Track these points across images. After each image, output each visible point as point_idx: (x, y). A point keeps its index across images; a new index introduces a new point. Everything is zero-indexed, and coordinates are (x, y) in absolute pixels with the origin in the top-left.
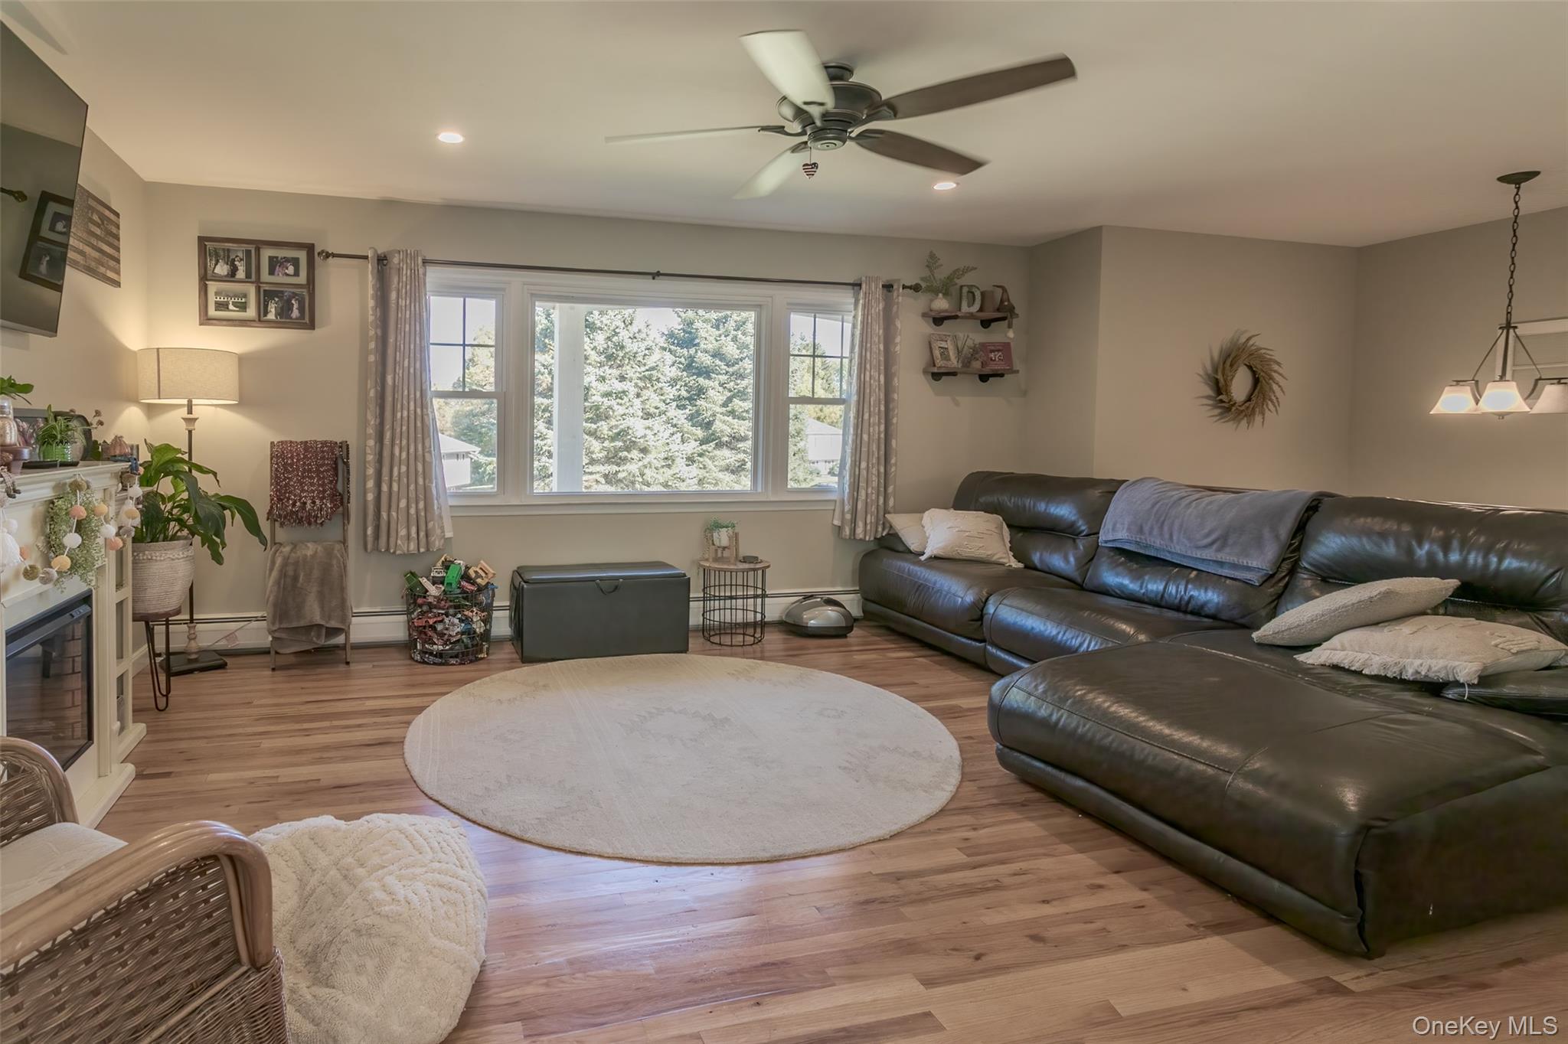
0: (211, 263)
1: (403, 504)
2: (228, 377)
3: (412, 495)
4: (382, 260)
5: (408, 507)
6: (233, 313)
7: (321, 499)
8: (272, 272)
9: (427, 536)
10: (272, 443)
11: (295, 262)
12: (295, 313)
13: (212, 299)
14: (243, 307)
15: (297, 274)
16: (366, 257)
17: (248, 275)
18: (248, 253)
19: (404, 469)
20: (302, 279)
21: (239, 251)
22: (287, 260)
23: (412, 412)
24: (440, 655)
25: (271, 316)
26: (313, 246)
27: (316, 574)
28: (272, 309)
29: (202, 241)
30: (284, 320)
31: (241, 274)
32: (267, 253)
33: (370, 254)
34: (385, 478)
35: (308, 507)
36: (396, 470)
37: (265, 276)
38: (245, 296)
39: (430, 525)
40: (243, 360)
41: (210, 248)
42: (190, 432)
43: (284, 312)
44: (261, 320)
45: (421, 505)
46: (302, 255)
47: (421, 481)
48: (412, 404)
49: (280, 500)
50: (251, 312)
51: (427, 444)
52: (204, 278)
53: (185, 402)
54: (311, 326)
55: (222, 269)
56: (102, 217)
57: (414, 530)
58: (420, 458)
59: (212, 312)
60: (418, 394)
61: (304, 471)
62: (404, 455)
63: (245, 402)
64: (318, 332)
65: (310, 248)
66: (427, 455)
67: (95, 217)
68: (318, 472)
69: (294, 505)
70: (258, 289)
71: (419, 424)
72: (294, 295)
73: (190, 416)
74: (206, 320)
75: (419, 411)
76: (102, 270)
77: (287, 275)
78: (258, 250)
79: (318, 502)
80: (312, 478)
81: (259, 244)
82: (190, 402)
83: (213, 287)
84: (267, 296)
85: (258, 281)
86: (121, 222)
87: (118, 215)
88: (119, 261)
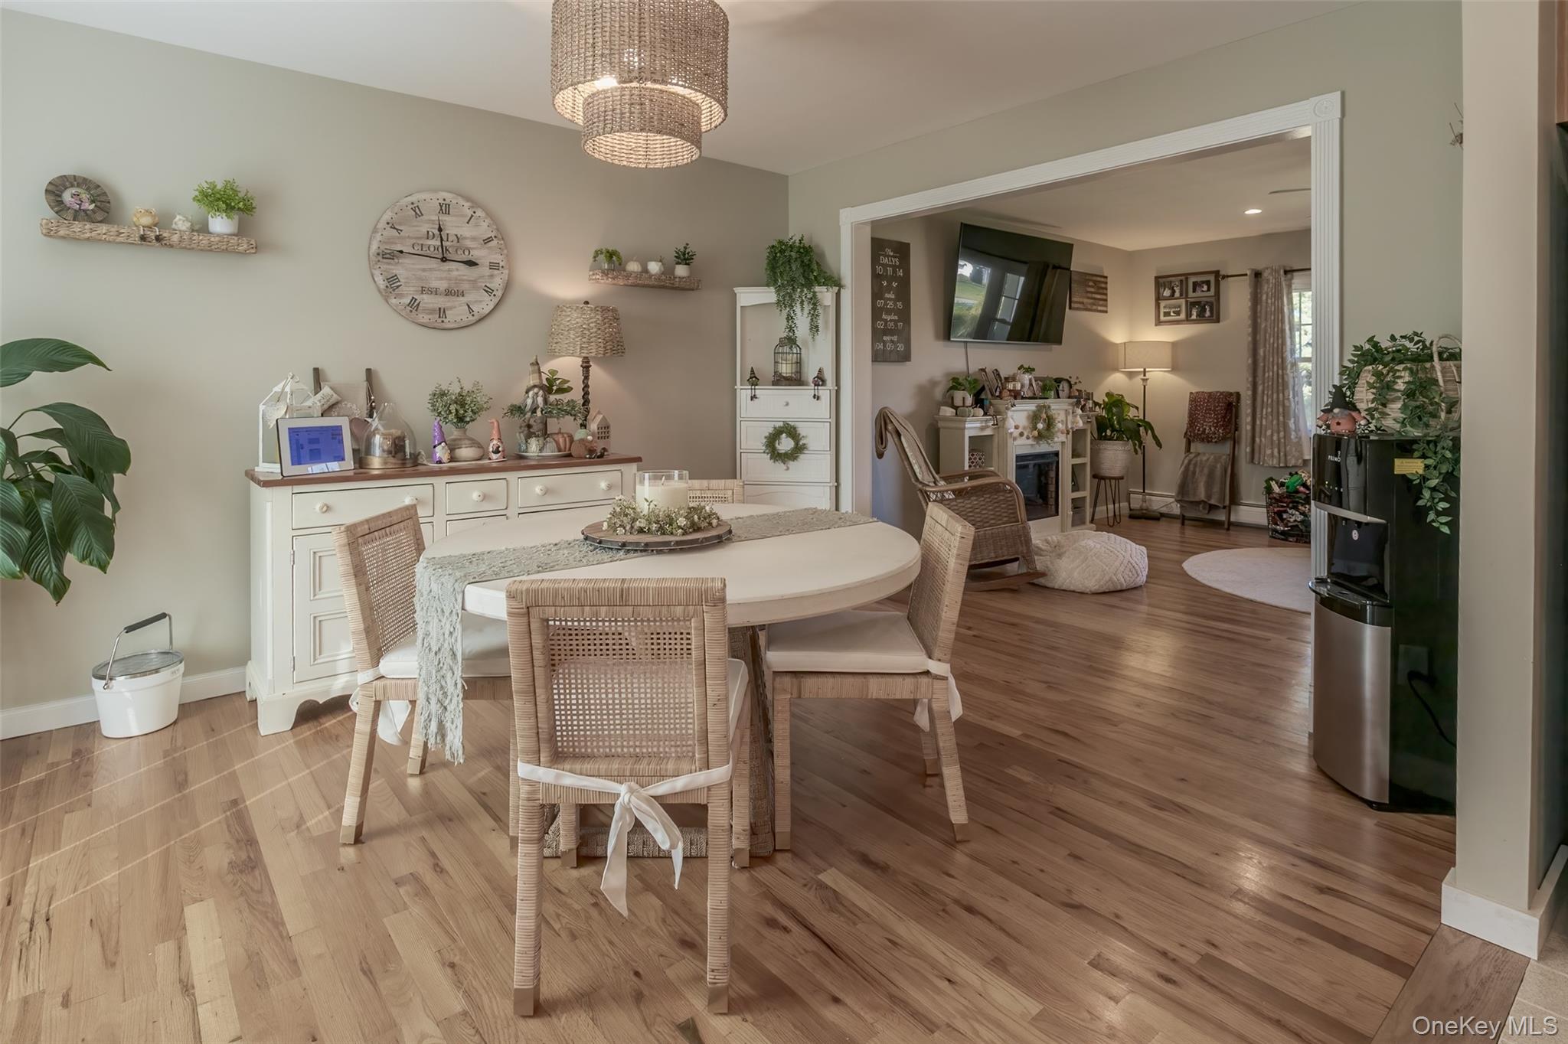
0: (1162, 290)
1: (1269, 433)
2: (1166, 355)
3: (1275, 428)
4: (1257, 275)
5: (1272, 435)
6: (1173, 317)
7: (1215, 427)
8: (1194, 291)
9: (1285, 455)
10: (1191, 393)
11: (1208, 283)
12: (1208, 314)
13: (1162, 311)
14: (1178, 313)
15: (1209, 290)
16: (1246, 275)
17: (1181, 295)
18: (1181, 281)
19: (1269, 410)
20: (1212, 292)
21: (1176, 281)
22: (1203, 282)
23: (1275, 373)
24: (1283, 533)
25: (1194, 317)
26: (1218, 271)
27: (1206, 471)
28: (1194, 313)
29: (1157, 278)
30: (1201, 319)
31: (1177, 294)
32: (1192, 279)
33: (1248, 273)
34: (1259, 416)
35: (1207, 431)
36: (1264, 410)
37: (1191, 294)
38: (1180, 307)
39: (1288, 448)
40: (1174, 345)
41: (1160, 282)
42: (1144, 386)
43: (1201, 314)
44: (1188, 319)
45: (1282, 434)
46: (1212, 278)
47: (1281, 418)
48: (1275, 367)
49: (1191, 426)
50: (1183, 316)
51: (1286, 394)
52: (1158, 298)
53: (1143, 370)
54: (1218, 321)
55: (1167, 293)
56: (1095, 282)
57: (1276, 450)
58: (1281, 403)
59: (1162, 318)
60: (1280, 360)
61: (1207, 410)
62: (1270, 401)
63: (1175, 368)
64: (1221, 323)
65: (1217, 273)
66: (1286, 401)
67: (1091, 284)
68: (1214, 411)
69: (1199, 430)
70: (1187, 302)
71: (1280, 381)
72: (1207, 303)
73: (1143, 377)
74: (1158, 323)
75: (1280, 372)
76: (1094, 307)
77: (1203, 291)
78: (1187, 279)
79: (1213, 429)
80: (1211, 414)
81: (1187, 275)
82: (1146, 370)
83: (1163, 304)
84: (1191, 305)
85: (1187, 297)
86: (1109, 280)
87: (1106, 277)
88: (1106, 300)
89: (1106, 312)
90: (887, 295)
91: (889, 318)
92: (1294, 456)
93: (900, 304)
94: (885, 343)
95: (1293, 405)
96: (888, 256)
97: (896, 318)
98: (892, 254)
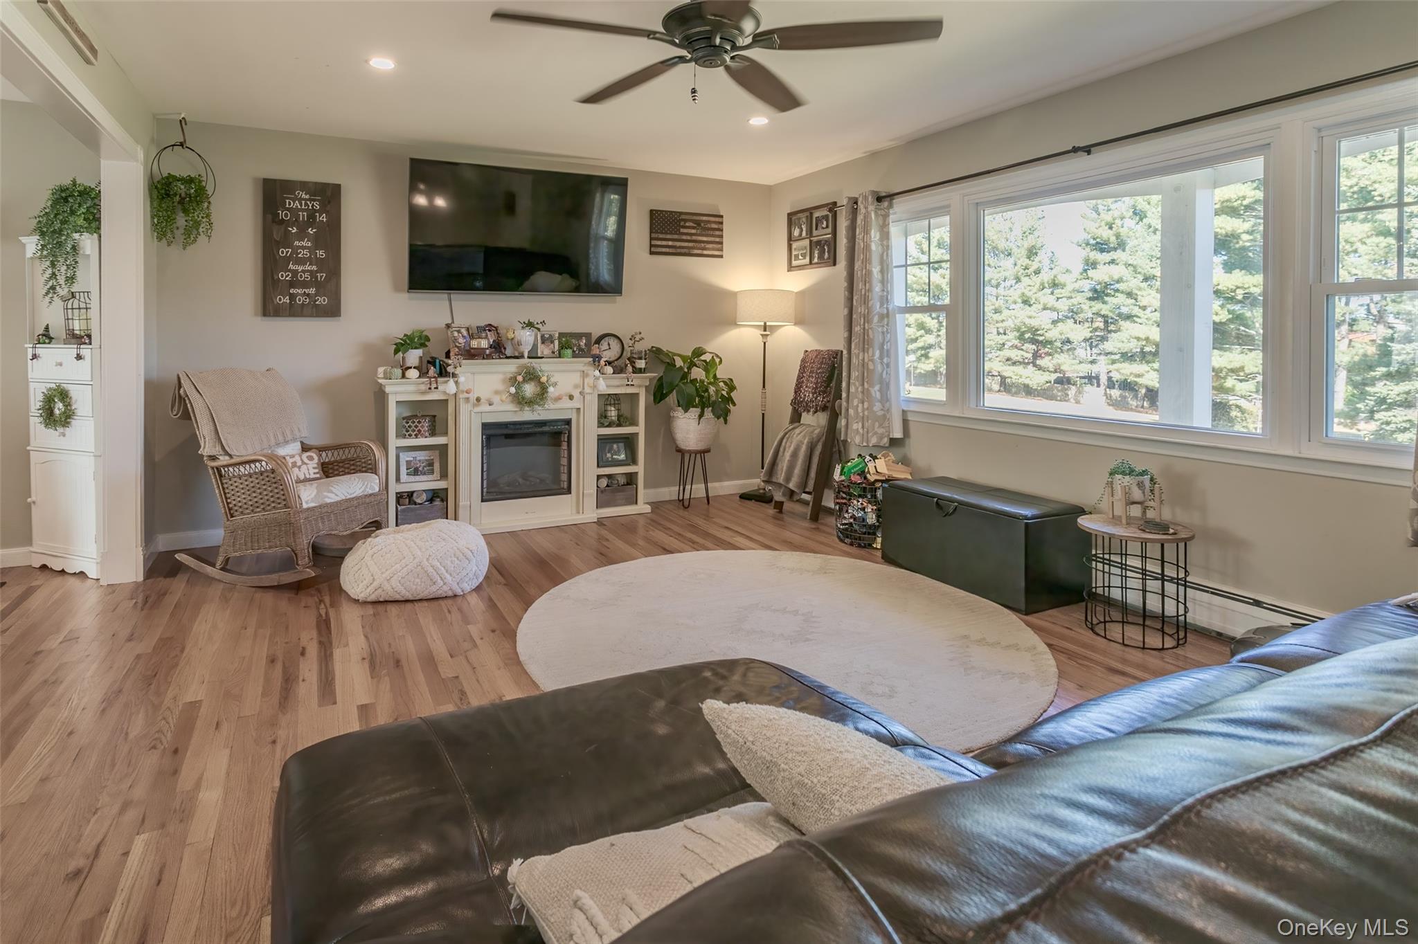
0: (793, 229)
2: (788, 306)
8: (817, 228)
10: (805, 351)
11: (827, 218)
12: (827, 255)
15: (827, 226)
16: (844, 205)
21: (804, 217)
22: (824, 217)
25: (816, 260)
26: (835, 203)
28: (816, 254)
30: (822, 262)
31: (804, 234)
35: (806, 399)
39: (869, 423)
40: (802, 294)
41: (792, 218)
42: (765, 343)
50: (807, 260)
53: (763, 324)
54: (834, 263)
55: (796, 232)
56: (697, 223)
61: (811, 371)
63: (798, 322)
64: (836, 266)
65: (834, 206)
67: (690, 224)
68: (816, 373)
72: (827, 241)
73: (765, 333)
74: (791, 268)
76: (699, 252)
77: (823, 228)
78: (811, 214)
79: (811, 395)
80: (812, 378)
81: (812, 210)
82: (765, 323)
83: (795, 245)
85: (811, 235)
86: (725, 220)
87: (722, 217)
88: (721, 243)
89: (721, 256)
90: (296, 243)
91: (300, 268)
92: (876, 433)
93: (321, 253)
94: (292, 297)
95: (879, 367)
96: (300, 200)
97: (314, 268)
98: (307, 197)
